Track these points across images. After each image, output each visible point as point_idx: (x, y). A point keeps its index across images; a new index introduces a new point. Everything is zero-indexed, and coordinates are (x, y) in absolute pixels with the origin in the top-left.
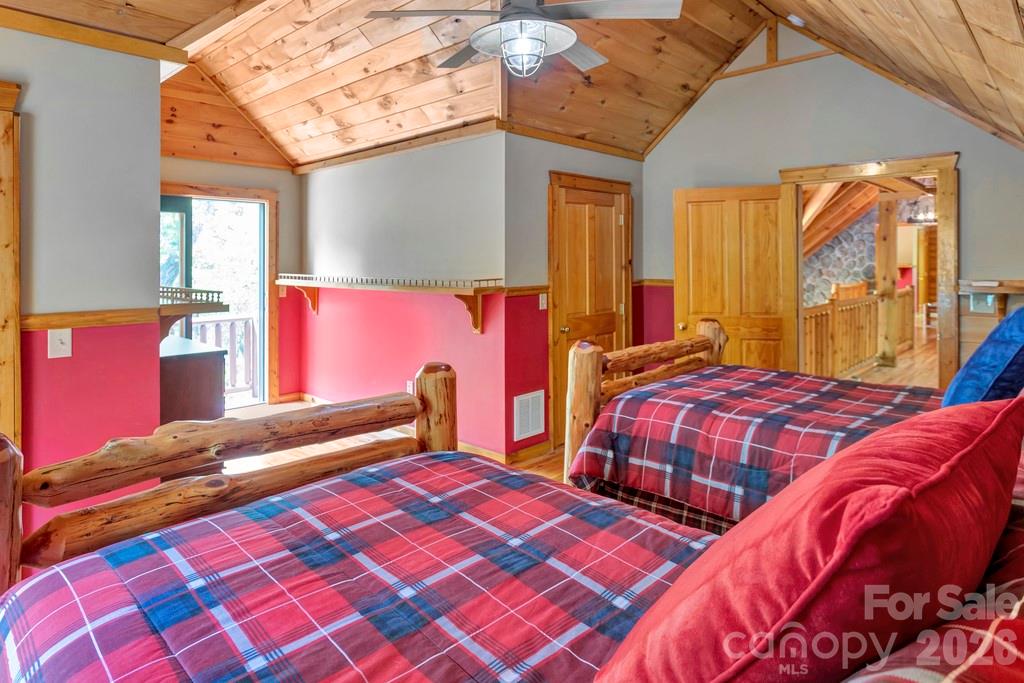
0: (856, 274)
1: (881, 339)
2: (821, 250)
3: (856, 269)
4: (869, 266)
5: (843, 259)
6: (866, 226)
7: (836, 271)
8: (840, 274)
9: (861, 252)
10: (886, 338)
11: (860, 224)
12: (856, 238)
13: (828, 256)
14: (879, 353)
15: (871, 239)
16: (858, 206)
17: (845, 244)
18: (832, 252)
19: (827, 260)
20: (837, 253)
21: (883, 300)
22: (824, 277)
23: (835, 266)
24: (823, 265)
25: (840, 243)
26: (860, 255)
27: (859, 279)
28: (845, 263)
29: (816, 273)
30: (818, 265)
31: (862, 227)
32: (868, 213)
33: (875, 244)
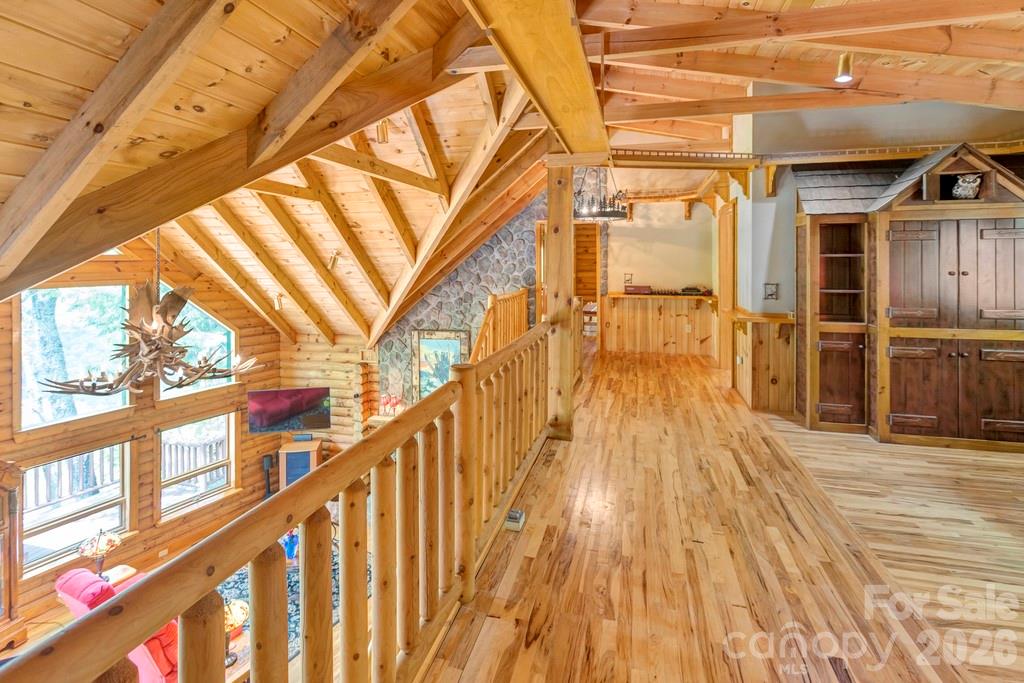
0: (516, 280)
1: (552, 395)
2: (478, 251)
3: (516, 273)
4: (529, 270)
5: (502, 262)
6: (526, 223)
7: (495, 276)
8: (499, 280)
9: (521, 253)
10: (559, 393)
11: (520, 220)
12: (515, 237)
13: (486, 258)
14: (550, 417)
15: (532, 237)
16: (518, 195)
17: (504, 244)
18: (491, 253)
19: (485, 263)
20: (497, 255)
21: (554, 331)
22: (483, 283)
23: (493, 270)
24: (481, 268)
25: (499, 242)
26: (521, 257)
27: (519, 286)
28: (505, 267)
29: (473, 278)
30: (475, 269)
31: (522, 224)
32: (528, 207)
33: (534, 244)
